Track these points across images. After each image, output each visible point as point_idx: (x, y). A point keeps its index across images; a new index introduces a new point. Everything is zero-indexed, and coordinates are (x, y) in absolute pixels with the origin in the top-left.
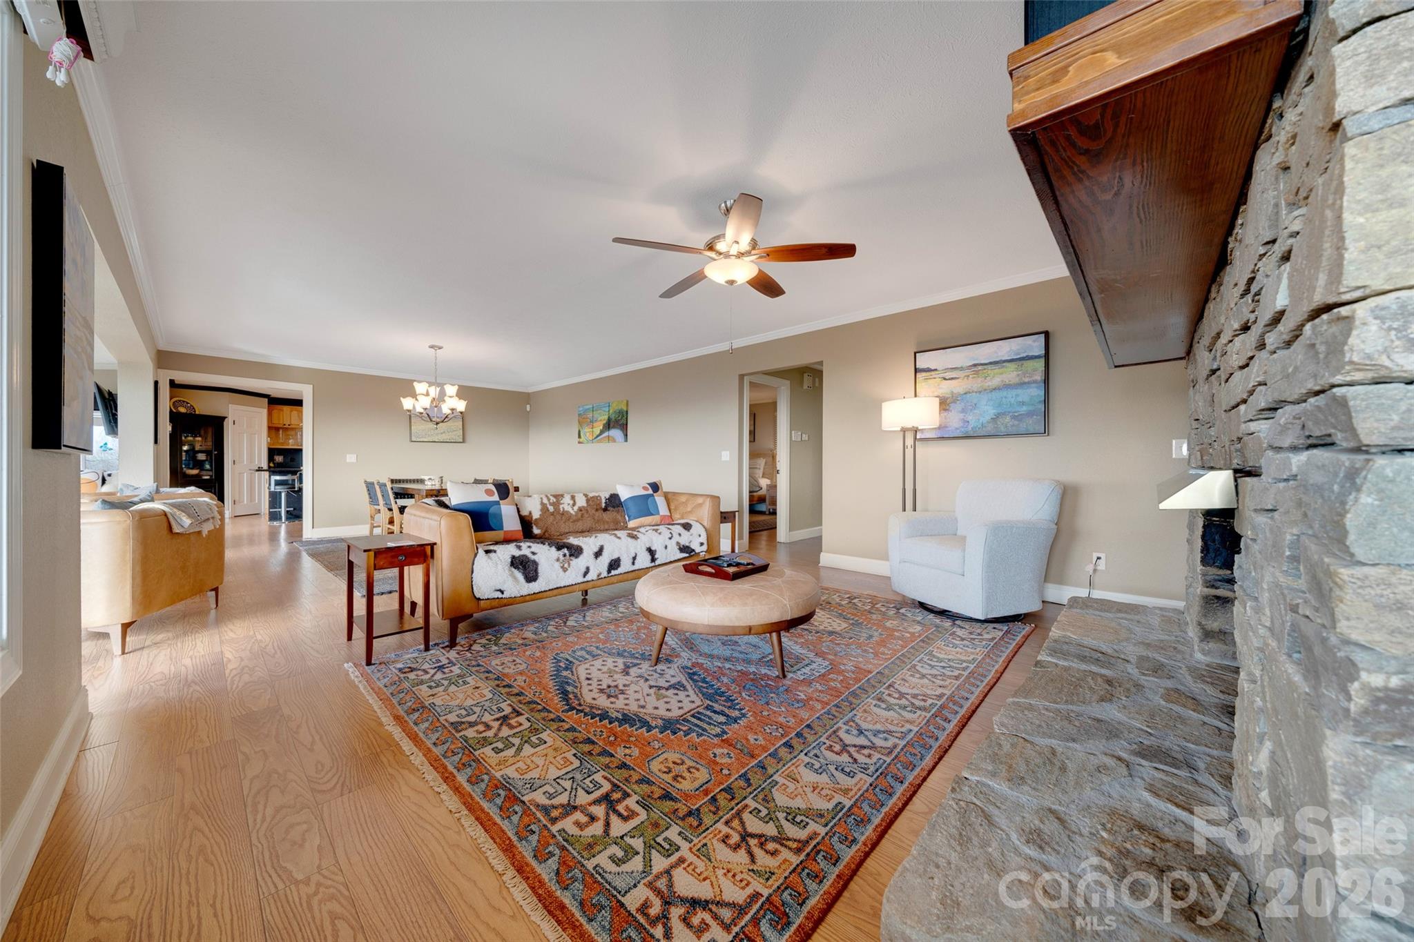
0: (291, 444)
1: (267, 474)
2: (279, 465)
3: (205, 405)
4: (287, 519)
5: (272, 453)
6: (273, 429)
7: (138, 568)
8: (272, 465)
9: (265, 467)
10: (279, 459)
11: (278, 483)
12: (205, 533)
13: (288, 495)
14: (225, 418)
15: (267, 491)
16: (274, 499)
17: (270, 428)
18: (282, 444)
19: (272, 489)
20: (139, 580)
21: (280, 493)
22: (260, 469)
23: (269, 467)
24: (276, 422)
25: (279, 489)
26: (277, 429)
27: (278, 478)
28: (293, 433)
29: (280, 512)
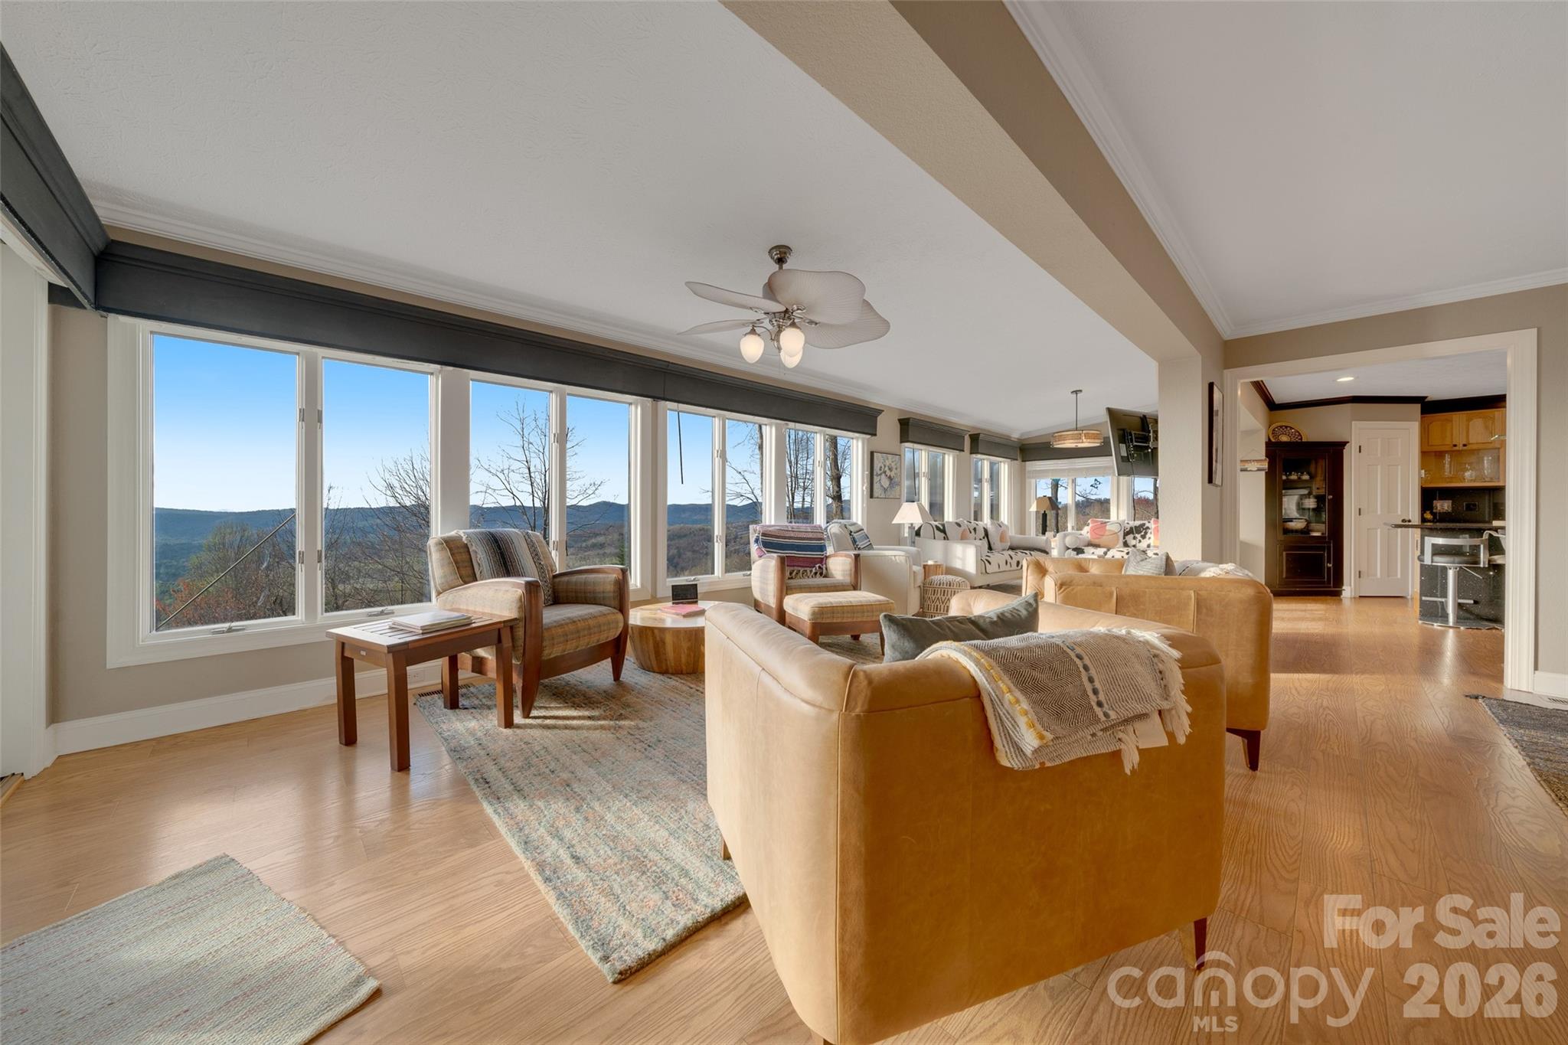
0: (1469, 478)
1: (1417, 533)
2: (1443, 517)
3: (1315, 428)
4: (1459, 619)
5: (1428, 496)
6: (1430, 455)
7: (856, 883)
8: (1428, 516)
9: (1416, 519)
10: (1443, 506)
11: (1438, 551)
12: (1131, 760)
13: (1461, 576)
14: (1345, 443)
15: (1418, 564)
16: (1432, 579)
17: (1424, 454)
18: (1451, 479)
19: (1428, 561)
20: (857, 918)
21: (1444, 569)
22: (1405, 524)
23: (1424, 520)
24: (1437, 442)
25: (1441, 561)
26: (1440, 455)
27: (1440, 541)
28: (1473, 459)
29: (1444, 606)
